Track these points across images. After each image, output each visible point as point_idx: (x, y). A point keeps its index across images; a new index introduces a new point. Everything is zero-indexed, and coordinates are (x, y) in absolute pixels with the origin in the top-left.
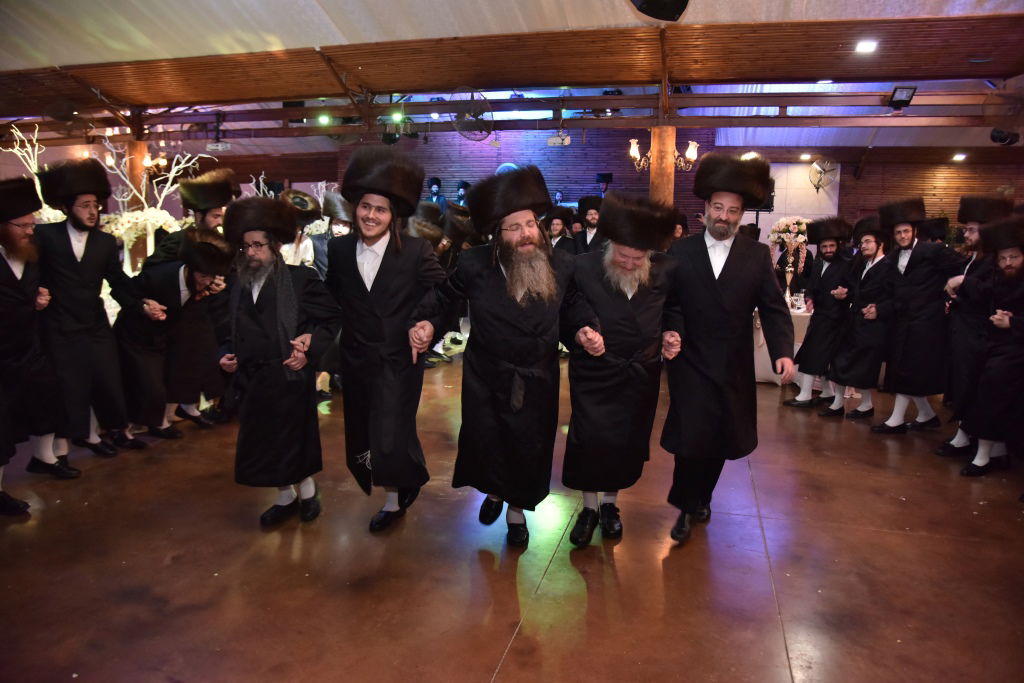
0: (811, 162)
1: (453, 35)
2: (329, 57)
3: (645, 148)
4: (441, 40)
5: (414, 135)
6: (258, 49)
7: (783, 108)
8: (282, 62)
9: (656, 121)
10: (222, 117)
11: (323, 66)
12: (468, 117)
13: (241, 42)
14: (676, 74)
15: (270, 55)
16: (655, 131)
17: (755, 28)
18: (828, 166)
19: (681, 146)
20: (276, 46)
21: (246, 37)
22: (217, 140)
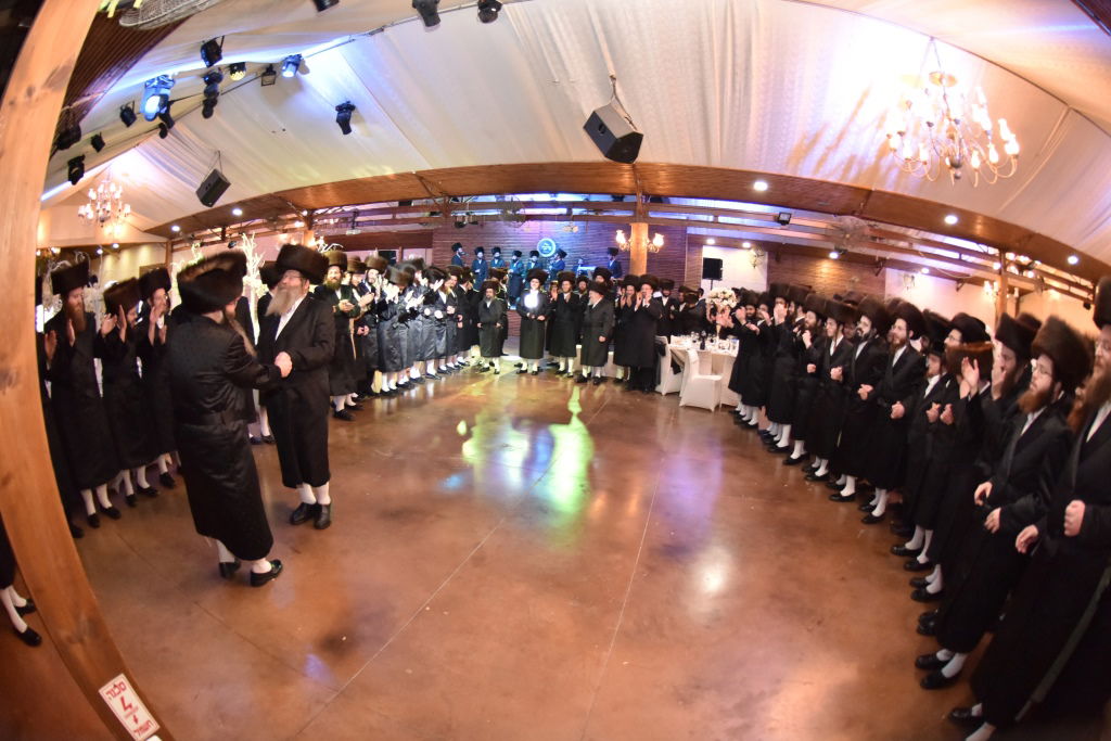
0: (749, 249)
1: (497, 163)
2: (421, 177)
3: (628, 236)
4: (491, 166)
5: (475, 223)
6: (378, 174)
7: (716, 216)
8: (392, 181)
9: (633, 219)
10: (357, 213)
11: (418, 182)
12: (510, 212)
13: (368, 171)
14: (647, 190)
15: (385, 178)
16: (633, 225)
17: (692, 169)
18: (760, 252)
19: (651, 236)
20: (389, 172)
21: (371, 168)
22: (353, 228)
